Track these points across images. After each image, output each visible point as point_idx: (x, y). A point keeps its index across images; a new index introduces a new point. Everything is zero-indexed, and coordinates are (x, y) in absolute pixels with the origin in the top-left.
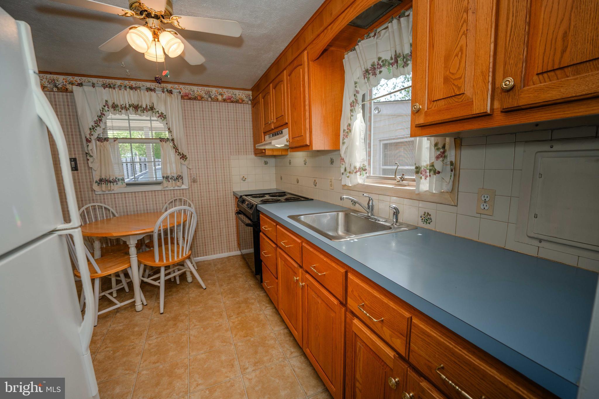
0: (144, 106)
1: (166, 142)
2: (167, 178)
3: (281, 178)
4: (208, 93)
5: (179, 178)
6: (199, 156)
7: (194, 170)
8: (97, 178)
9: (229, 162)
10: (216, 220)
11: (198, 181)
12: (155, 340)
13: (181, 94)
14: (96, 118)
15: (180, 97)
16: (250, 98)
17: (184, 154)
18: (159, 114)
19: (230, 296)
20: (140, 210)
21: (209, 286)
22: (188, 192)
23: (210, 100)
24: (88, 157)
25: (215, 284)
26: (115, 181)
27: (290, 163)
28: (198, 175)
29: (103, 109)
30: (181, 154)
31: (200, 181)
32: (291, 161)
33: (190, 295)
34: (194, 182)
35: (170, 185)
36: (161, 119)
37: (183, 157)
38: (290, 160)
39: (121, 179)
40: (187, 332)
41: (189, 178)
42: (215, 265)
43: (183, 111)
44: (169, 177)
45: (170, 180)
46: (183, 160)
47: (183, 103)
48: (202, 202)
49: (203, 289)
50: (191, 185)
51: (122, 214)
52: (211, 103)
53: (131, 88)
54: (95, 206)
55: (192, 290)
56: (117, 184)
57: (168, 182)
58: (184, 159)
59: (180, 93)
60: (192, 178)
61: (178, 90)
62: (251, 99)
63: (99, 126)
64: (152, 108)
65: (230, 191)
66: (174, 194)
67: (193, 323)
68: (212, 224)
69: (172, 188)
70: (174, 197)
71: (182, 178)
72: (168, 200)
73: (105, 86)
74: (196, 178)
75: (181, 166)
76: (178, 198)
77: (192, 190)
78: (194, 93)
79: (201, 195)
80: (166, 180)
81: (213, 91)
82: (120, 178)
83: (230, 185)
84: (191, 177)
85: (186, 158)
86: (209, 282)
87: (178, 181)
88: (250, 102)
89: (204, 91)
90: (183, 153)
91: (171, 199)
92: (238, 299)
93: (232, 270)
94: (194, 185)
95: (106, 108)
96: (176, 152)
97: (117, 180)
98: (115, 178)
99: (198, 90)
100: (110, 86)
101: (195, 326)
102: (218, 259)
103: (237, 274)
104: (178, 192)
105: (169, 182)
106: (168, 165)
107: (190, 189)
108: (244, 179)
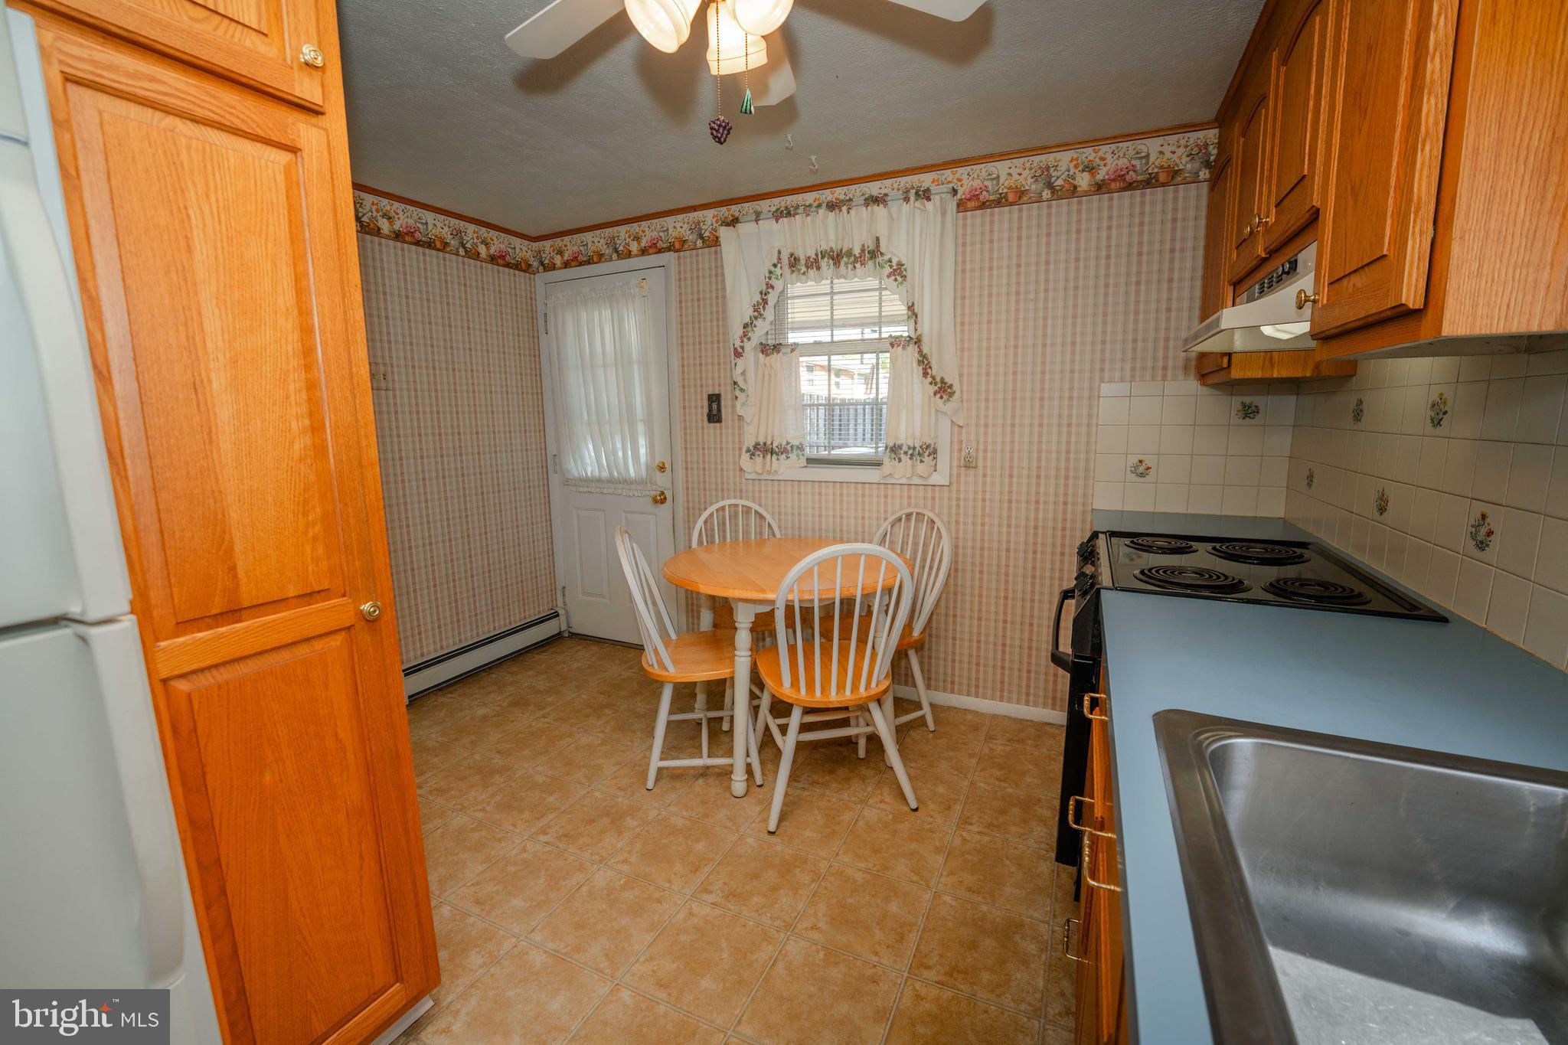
0: (857, 251)
1: (904, 348)
2: (894, 450)
3: (1310, 479)
4: (1045, 177)
5: (928, 451)
6: (991, 388)
7: (973, 429)
8: (749, 442)
9: (1090, 407)
10: (1019, 596)
11: (980, 463)
12: (706, 910)
13: (958, 197)
14: (758, 298)
15: (952, 205)
16: (1210, 155)
17: (946, 380)
18: (891, 266)
19: (970, 879)
20: (827, 531)
21: (932, 806)
22: (946, 495)
23: (1049, 196)
24: (737, 393)
25: (949, 808)
26: (784, 451)
27: (1358, 415)
28: (981, 447)
29: (771, 272)
30: (938, 380)
31: (985, 467)
32: (1365, 406)
33: (866, 812)
34: (967, 467)
35: (901, 471)
36: (896, 280)
37: (944, 389)
38: (1360, 402)
39: (798, 447)
40: (782, 935)
41: (956, 454)
42: (990, 738)
43: (960, 249)
44: (900, 447)
45: (903, 457)
46: (941, 397)
47: (961, 222)
48: (983, 532)
49: (906, 809)
50: (959, 475)
51: (790, 532)
52: (1050, 207)
53: (832, 206)
54: (736, 506)
55: (882, 794)
56: (788, 458)
57: (896, 462)
58: (945, 397)
59: (955, 192)
60: (963, 454)
61: (950, 186)
62: (1212, 158)
63: (761, 315)
64: (874, 253)
65: (1080, 508)
66: (909, 497)
67: (815, 915)
68: (1006, 605)
69: (904, 481)
70: (909, 505)
71: (935, 452)
72: (893, 513)
73: (779, 215)
74: (974, 454)
75: (936, 415)
76: (915, 510)
77: (958, 491)
78: (998, 184)
79: (983, 508)
80: (890, 457)
81: (1060, 164)
82: (796, 443)
83: (1086, 486)
84: (960, 450)
85: (952, 394)
86: (941, 789)
87: (922, 461)
88: (1204, 174)
89: (1031, 169)
90: (942, 379)
91: (901, 509)
92: (984, 908)
93: (1028, 779)
94: (966, 475)
95: (778, 271)
96: (925, 374)
97: (789, 448)
98: (784, 443)
99: (1010, 171)
100: (788, 213)
101: (812, 928)
102: (1009, 718)
103: (1039, 800)
104: (921, 493)
105: (900, 460)
106: (904, 413)
107: (954, 487)
108: (1141, 469)
